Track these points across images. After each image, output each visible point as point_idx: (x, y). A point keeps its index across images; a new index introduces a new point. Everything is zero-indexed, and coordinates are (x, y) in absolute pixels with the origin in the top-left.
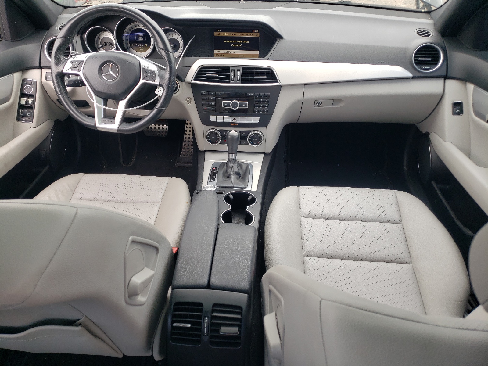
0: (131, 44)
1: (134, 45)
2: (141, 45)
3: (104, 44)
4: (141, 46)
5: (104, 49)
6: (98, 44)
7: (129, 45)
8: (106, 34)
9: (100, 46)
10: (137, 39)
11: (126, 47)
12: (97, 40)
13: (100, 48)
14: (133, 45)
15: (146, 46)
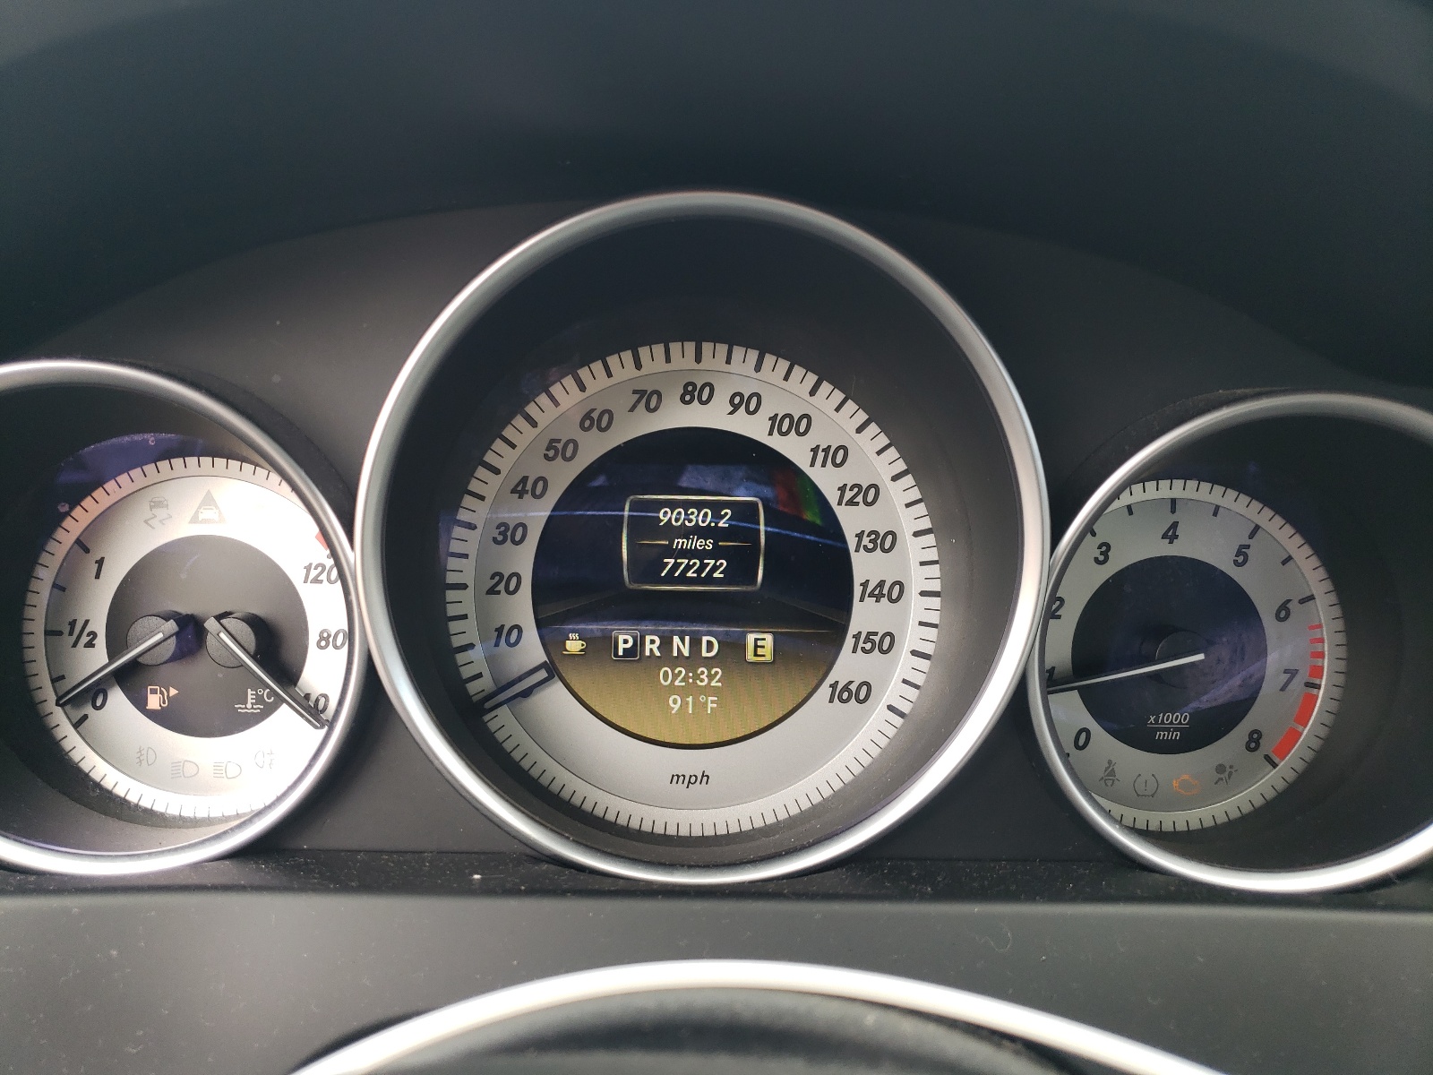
0: (551, 642)
1: (600, 647)
2: (695, 644)
3: (154, 636)
4: (694, 660)
5: (154, 702)
6: (63, 630)
7: (531, 651)
8: (209, 501)
9: (96, 659)
10: (648, 566)
11: (485, 684)
12: (57, 586)
13: (94, 693)
14: (574, 645)
15: (767, 652)
